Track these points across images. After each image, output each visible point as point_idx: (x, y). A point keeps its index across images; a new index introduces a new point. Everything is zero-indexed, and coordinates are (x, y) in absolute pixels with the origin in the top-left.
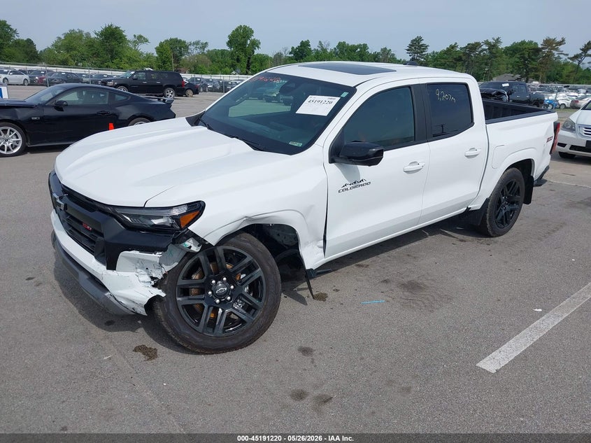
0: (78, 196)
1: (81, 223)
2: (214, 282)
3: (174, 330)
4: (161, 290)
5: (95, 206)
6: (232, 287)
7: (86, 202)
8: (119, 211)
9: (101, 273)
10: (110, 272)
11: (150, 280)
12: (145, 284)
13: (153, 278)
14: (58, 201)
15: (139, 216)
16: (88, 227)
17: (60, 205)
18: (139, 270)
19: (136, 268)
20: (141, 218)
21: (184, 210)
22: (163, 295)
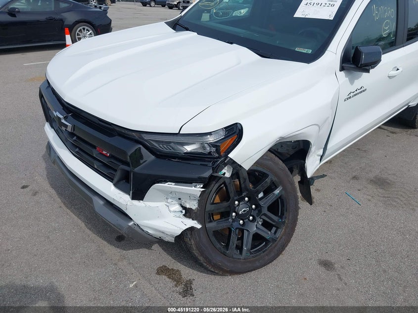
0: (89, 117)
1: (94, 147)
2: (236, 202)
3: (206, 258)
4: (195, 222)
5: (113, 130)
6: (254, 206)
7: (99, 124)
8: (146, 137)
9: (125, 203)
10: (136, 202)
11: (181, 209)
12: (176, 214)
13: (184, 208)
14: (63, 121)
15: (170, 142)
16: (104, 152)
17: (66, 126)
18: (169, 200)
19: (167, 199)
20: (172, 145)
21: (222, 135)
22: (199, 226)
